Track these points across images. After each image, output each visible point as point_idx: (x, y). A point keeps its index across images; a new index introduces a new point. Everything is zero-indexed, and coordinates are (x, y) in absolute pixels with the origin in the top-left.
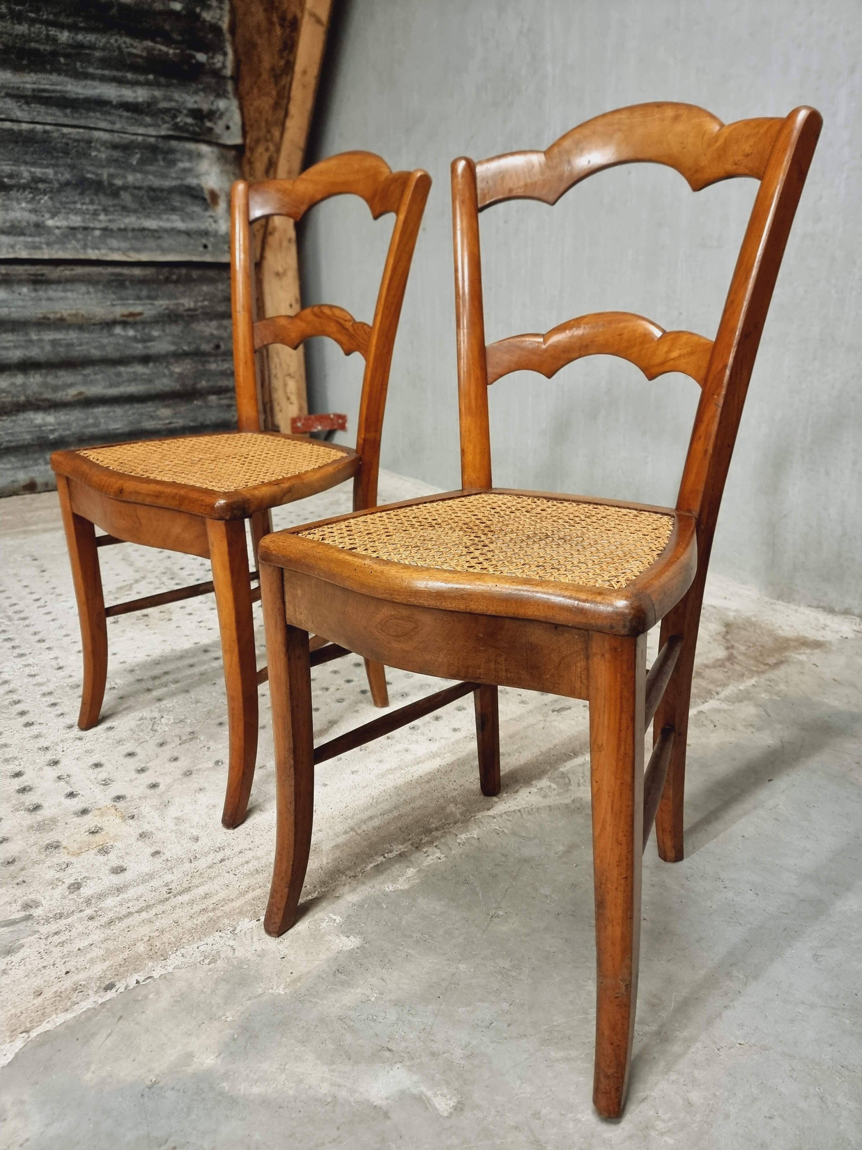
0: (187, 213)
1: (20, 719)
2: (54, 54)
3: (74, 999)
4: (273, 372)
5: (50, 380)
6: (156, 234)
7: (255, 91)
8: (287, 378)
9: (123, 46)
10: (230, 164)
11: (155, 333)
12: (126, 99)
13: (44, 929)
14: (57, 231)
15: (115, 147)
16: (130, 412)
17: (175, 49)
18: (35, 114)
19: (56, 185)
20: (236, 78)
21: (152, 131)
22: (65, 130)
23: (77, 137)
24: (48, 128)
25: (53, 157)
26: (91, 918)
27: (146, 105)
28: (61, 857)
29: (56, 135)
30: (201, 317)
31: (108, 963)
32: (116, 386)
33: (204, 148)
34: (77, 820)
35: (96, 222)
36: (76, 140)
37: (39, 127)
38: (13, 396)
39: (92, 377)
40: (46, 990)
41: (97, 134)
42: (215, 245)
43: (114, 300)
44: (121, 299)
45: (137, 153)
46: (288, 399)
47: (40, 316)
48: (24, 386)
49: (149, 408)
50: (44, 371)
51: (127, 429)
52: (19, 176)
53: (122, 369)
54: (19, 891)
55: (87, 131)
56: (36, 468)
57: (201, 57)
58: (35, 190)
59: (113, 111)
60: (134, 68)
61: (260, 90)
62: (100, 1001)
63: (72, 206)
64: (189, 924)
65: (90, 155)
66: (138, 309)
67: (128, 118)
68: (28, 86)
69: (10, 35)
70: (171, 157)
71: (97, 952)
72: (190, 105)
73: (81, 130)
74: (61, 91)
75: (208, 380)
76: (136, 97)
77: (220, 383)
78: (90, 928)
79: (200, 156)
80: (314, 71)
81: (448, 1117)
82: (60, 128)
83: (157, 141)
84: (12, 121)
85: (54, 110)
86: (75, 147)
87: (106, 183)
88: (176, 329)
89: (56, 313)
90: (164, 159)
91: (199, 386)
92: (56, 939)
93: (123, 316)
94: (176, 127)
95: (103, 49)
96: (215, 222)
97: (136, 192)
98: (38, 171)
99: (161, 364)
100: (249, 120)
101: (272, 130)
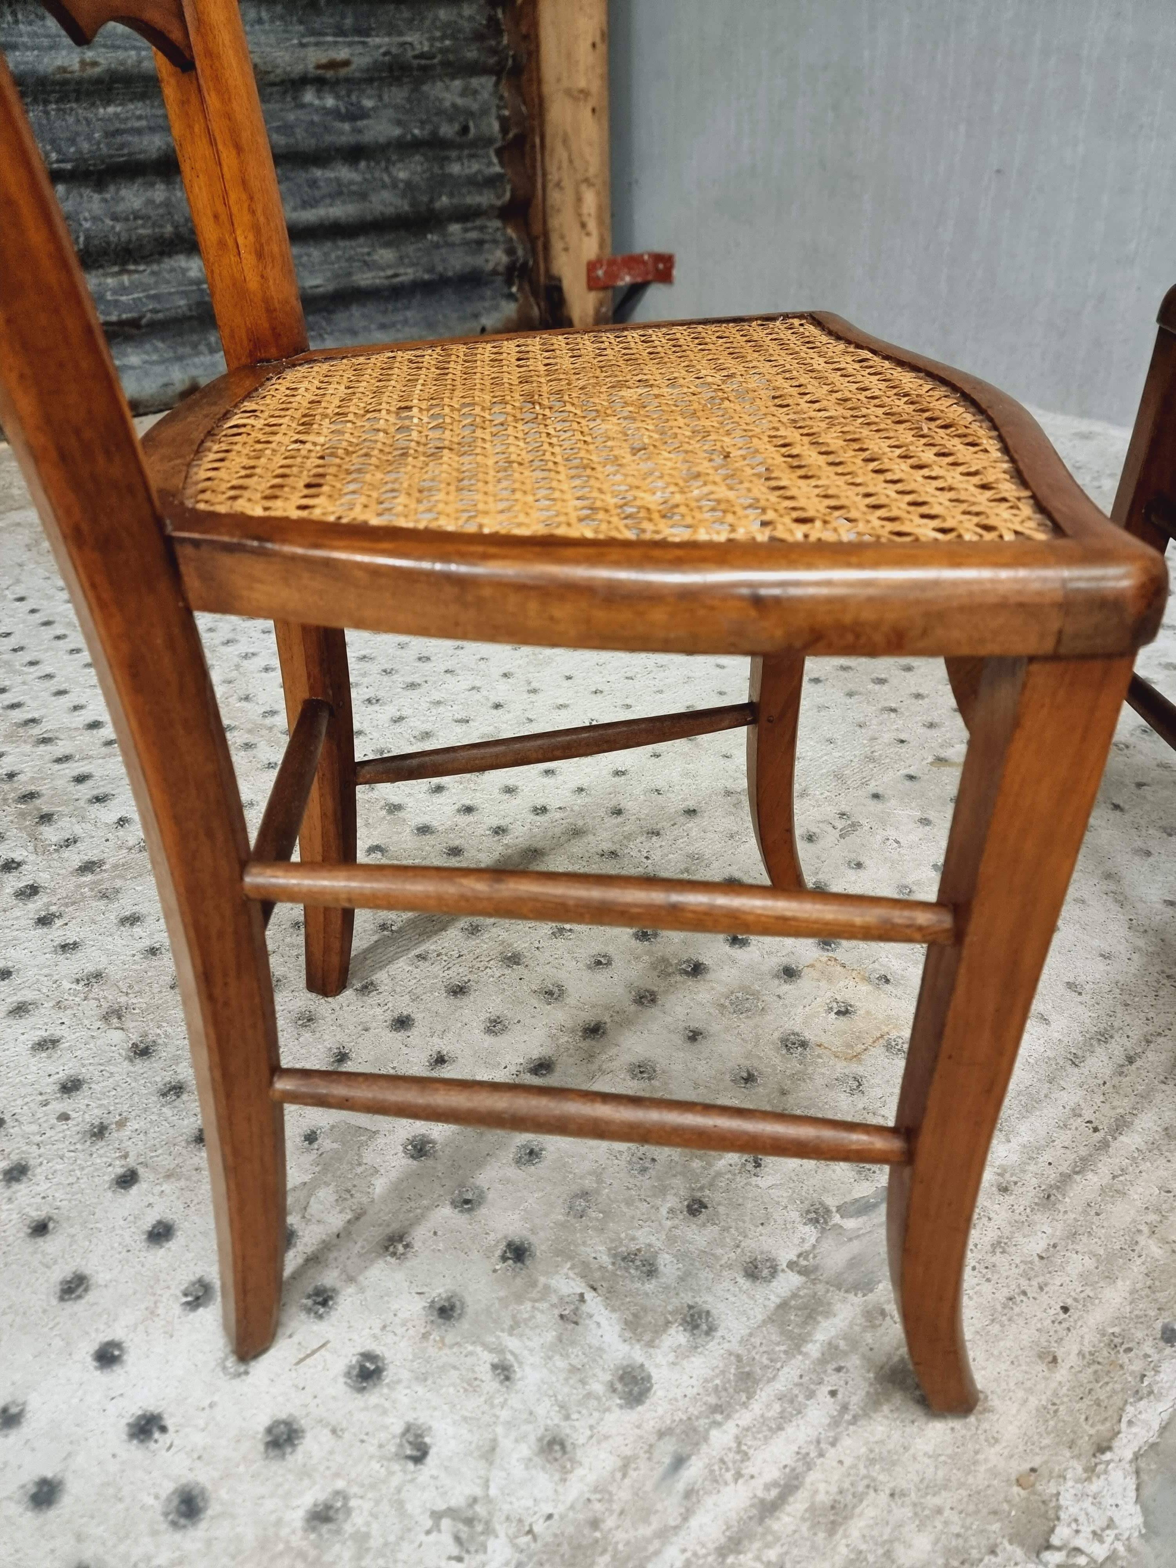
3: (1132, 1369)
4: (553, 176)
8: (584, 187)
11: (368, 103)
16: (333, 256)
28: (834, 1066)
30: (439, 69)
31: (1123, 1284)
32: (312, 207)
34: (791, 989)
38: (154, 225)
40: (1059, 1350)
43: (302, 35)
44: (313, 33)
46: (583, 225)
48: (167, 204)
49: (360, 247)
51: (331, 287)
53: (318, 173)
56: (196, 360)
66: (342, 54)
71: (1079, 1262)
75: (451, 195)
77: (469, 200)
88: (398, 95)
91: (437, 205)
93: (319, 67)
99: (378, 163)
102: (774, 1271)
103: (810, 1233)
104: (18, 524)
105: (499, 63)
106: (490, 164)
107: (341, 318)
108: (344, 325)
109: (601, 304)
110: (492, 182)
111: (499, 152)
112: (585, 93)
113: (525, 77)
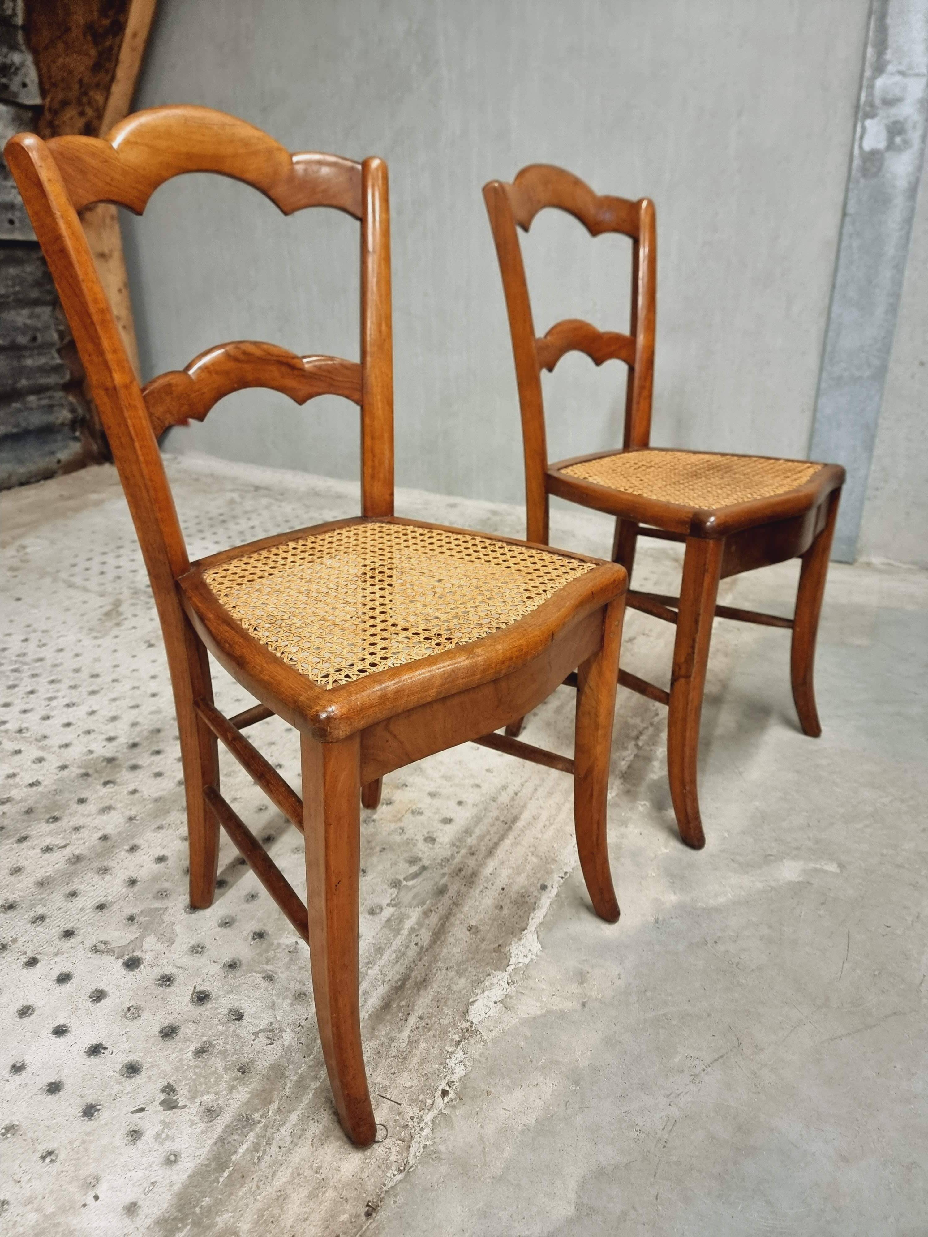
3: (531, 901)
10: (25, 125)
13: (448, 871)
20: (27, 28)
26: (472, 854)
30: (12, 304)
31: (524, 875)
40: (502, 904)
42: (22, 220)
54: (390, 855)
61: (68, 47)
71: (507, 871)
77: (41, 381)
78: (480, 860)
80: (143, 35)
81: (841, 872)
91: (19, 385)
100: (50, 77)
101: (91, 93)
102: (381, 909)
103: (394, 891)
106: (53, 358)
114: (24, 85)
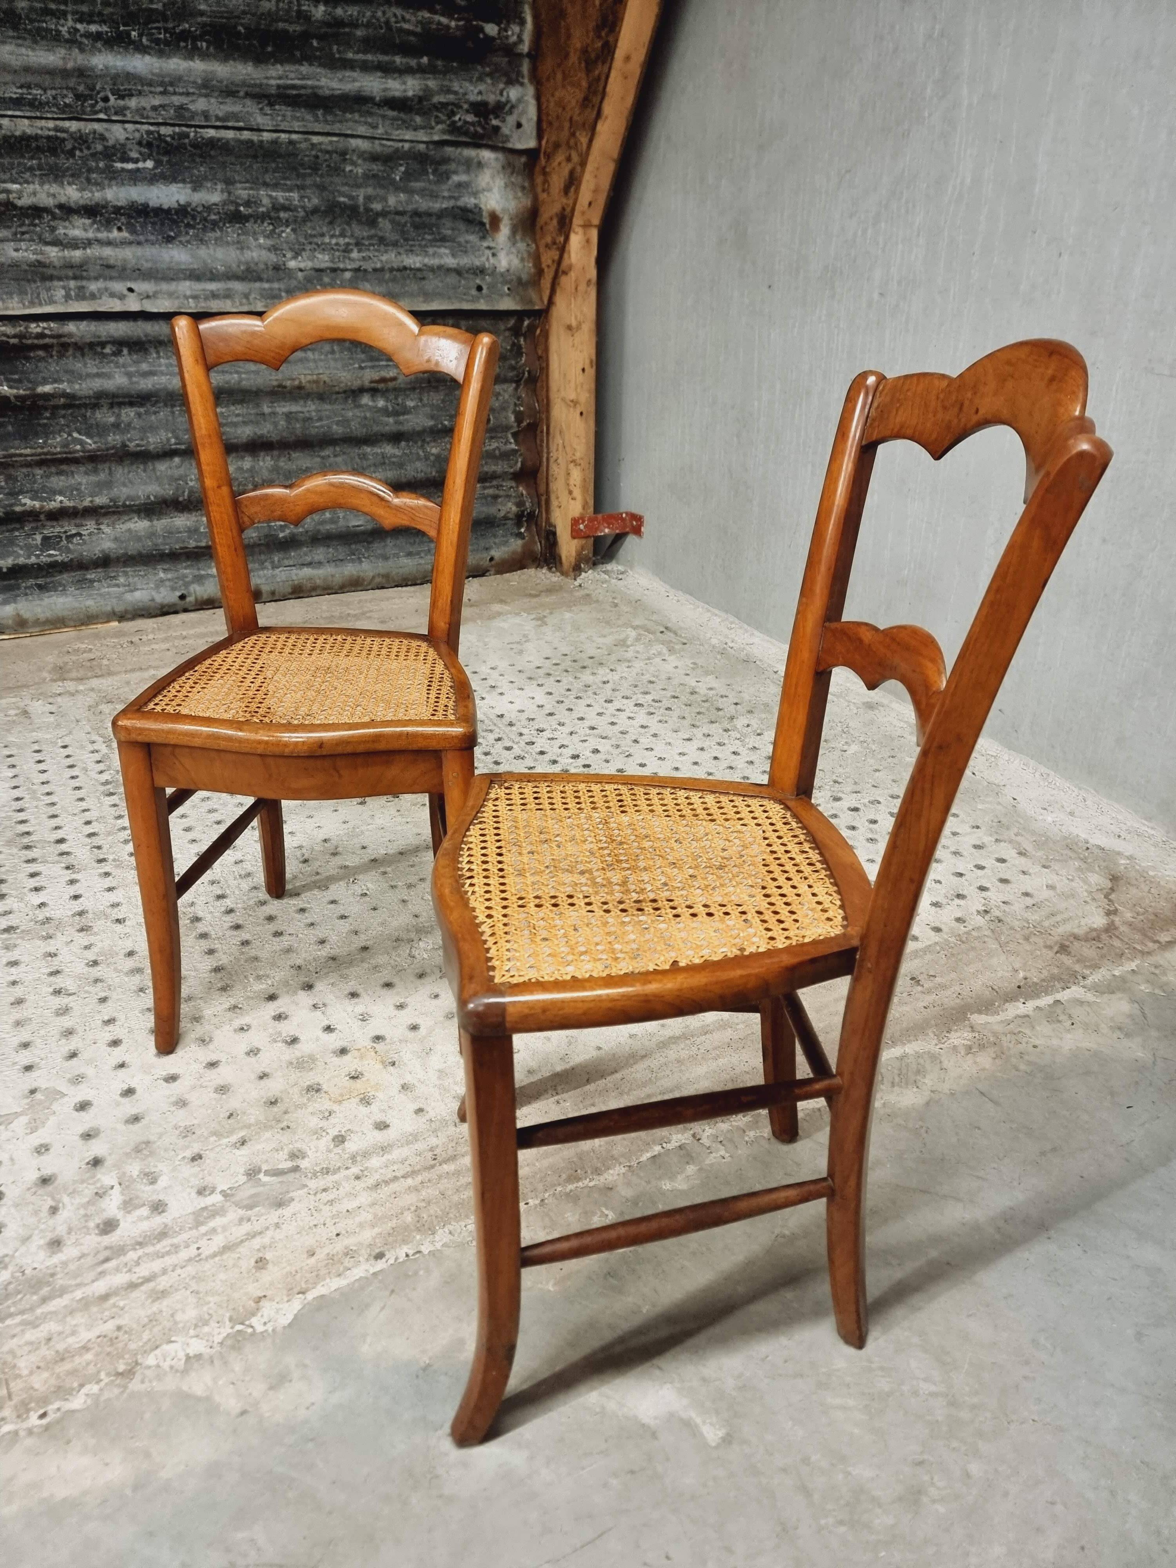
0: (460, 244)
1: (267, 926)
2: (306, 36)
3: (346, 1264)
4: (554, 455)
5: (282, 463)
6: (419, 275)
7: (559, 76)
8: (572, 465)
9: (393, 20)
10: (518, 174)
11: (410, 404)
12: (390, 94)
13: (313, 1184)
14: (300, 275)
15: (374, 158)
17: (459, 20)
18: (279, 118)
19: (302, 214)
20: (535, 55)
21: (422, 136)
22: (315, 139)
23: (329, 148)
24: (294, 137)
25: (298, 176)
26: (358, 1178)
27: (416, 100)
28: (323, 1103)
29: (303, 146)
31: (377, 1230)
33: (487, 155)
34: (336, 1060)
35: (347, 261)
36: (327, 152)
37: (283, 136)
39: (332, 459)
40: (318, 1251)
41: (354, 143)
42: (491, 287)
43: (363, 361)
44: (372, 359)
45: (401, 165)
46: (570, 492)
47: (275, 383)
48: (251, 470)
50: (276, 453)
52: (258, 203)
53: (368, 450)
54: (285, 1138)
55: (342, 139)
56: (261, 573)
57: (491, 29)
58: (276, 221)
59: (375, 110)
60: (406, 50)
61: (565, 77)
62: (372, 1271)
63: (319, 240)
64: (456, 1198)
65: (344, 171)
66: (392, 373)
67: (394, 119)
68: (273, 82)
69: (253, 15)
70: (444, 168)
71: (366, 1216)
72: (473, 97)
73: (335, 139)
74: (312, 87)
76: (405, 91)
78: (357, 1188)
79: (480, 165)
80: (640, 56)
81: (717, 1447)
82: (310, 137)
83: (427, 148)
84: (251, 130)
85: (301, 113)
86: (326, 160)
87: (362, 209)
88: (436, 397)
89: (293, 380)
90: (435, 172)
92: (325, 1197)
93: (372, 382)
94: (453, 129)
95: (368, 25)
96: (494, 255)
97: (397, 218)
98: (280, 196)
99: (416, 443)
100: (548, 115)
101: (578, 134)
102: (212, 1193)
103: (243, 1180)
104: (92, 690)
105: (517, 376)
106: (507, 442)
107: (377, 547)
108: (379, 552)
109: (583, 548)
110: (506, 455)
111: (515, 435)
112: (575, 403)
113: (539, 384)
114: (519, 125)
